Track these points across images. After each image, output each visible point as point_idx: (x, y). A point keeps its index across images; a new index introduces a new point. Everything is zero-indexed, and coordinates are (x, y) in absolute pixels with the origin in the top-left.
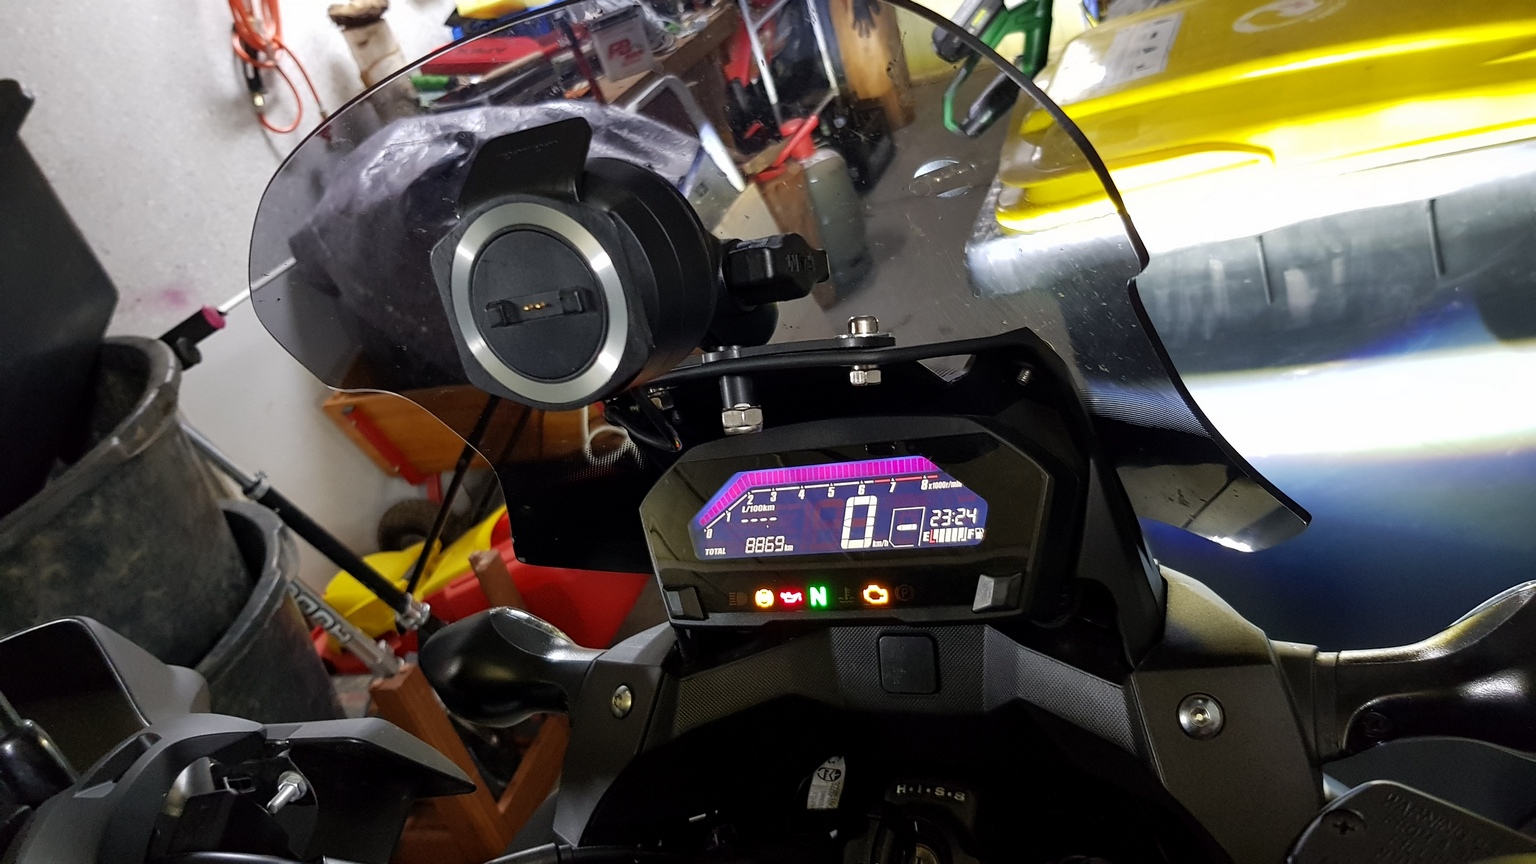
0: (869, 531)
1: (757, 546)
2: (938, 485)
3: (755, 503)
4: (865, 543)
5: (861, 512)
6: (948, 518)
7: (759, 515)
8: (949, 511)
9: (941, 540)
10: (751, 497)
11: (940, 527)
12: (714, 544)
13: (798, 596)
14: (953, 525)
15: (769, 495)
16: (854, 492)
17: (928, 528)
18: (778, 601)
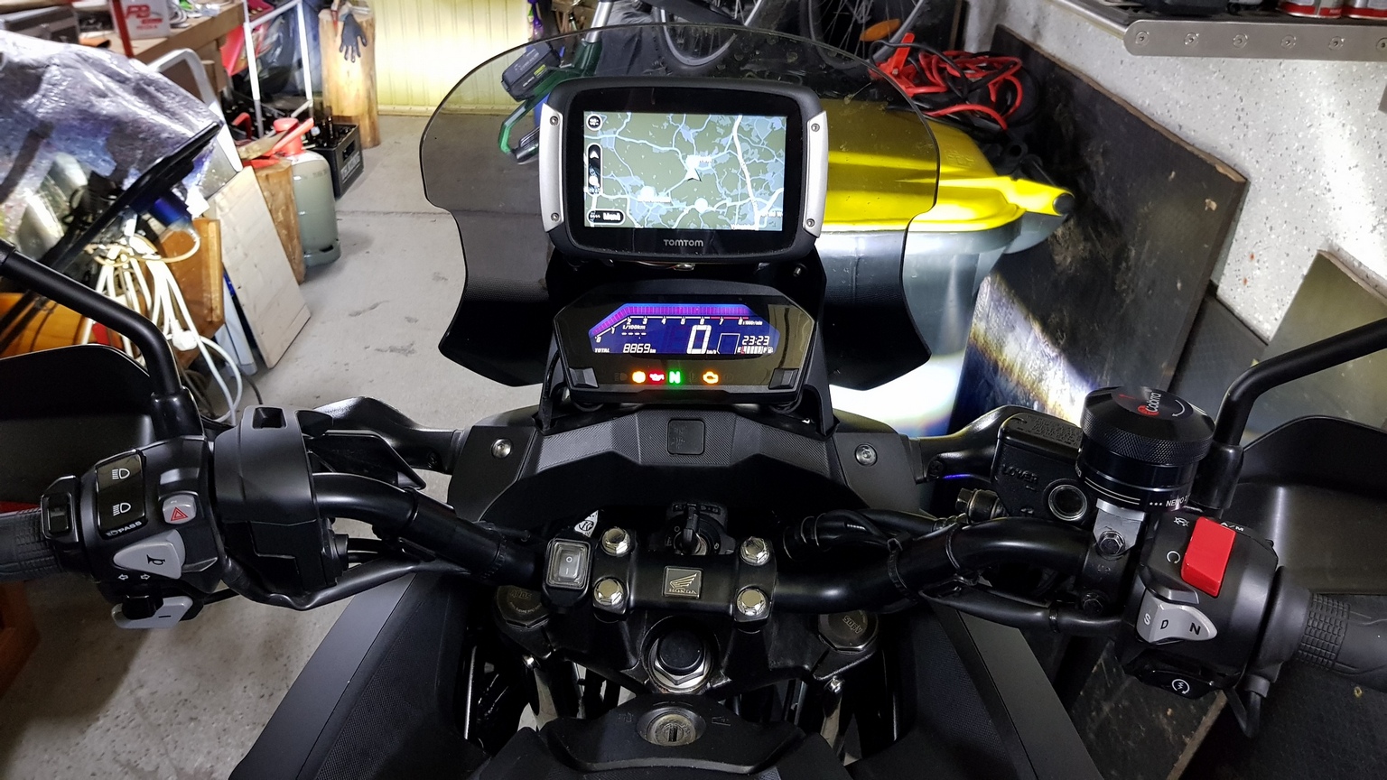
0: (705, 345)
1: (629, 348)
2: (748, 323)
3: (631, 323)
4: (703, 351)
5: (700, 335)
6: (753, 341)
7: (634, 331)
8: (754, 337)
9: (748, 353)
10: (630, 320)
11: (748, 345)
12: (600, 346)
13: (662, 377)
14: (755, 345)
15: (642, 319)
16: (697, 322)
17: (740, 345)
18: (649, 380)
